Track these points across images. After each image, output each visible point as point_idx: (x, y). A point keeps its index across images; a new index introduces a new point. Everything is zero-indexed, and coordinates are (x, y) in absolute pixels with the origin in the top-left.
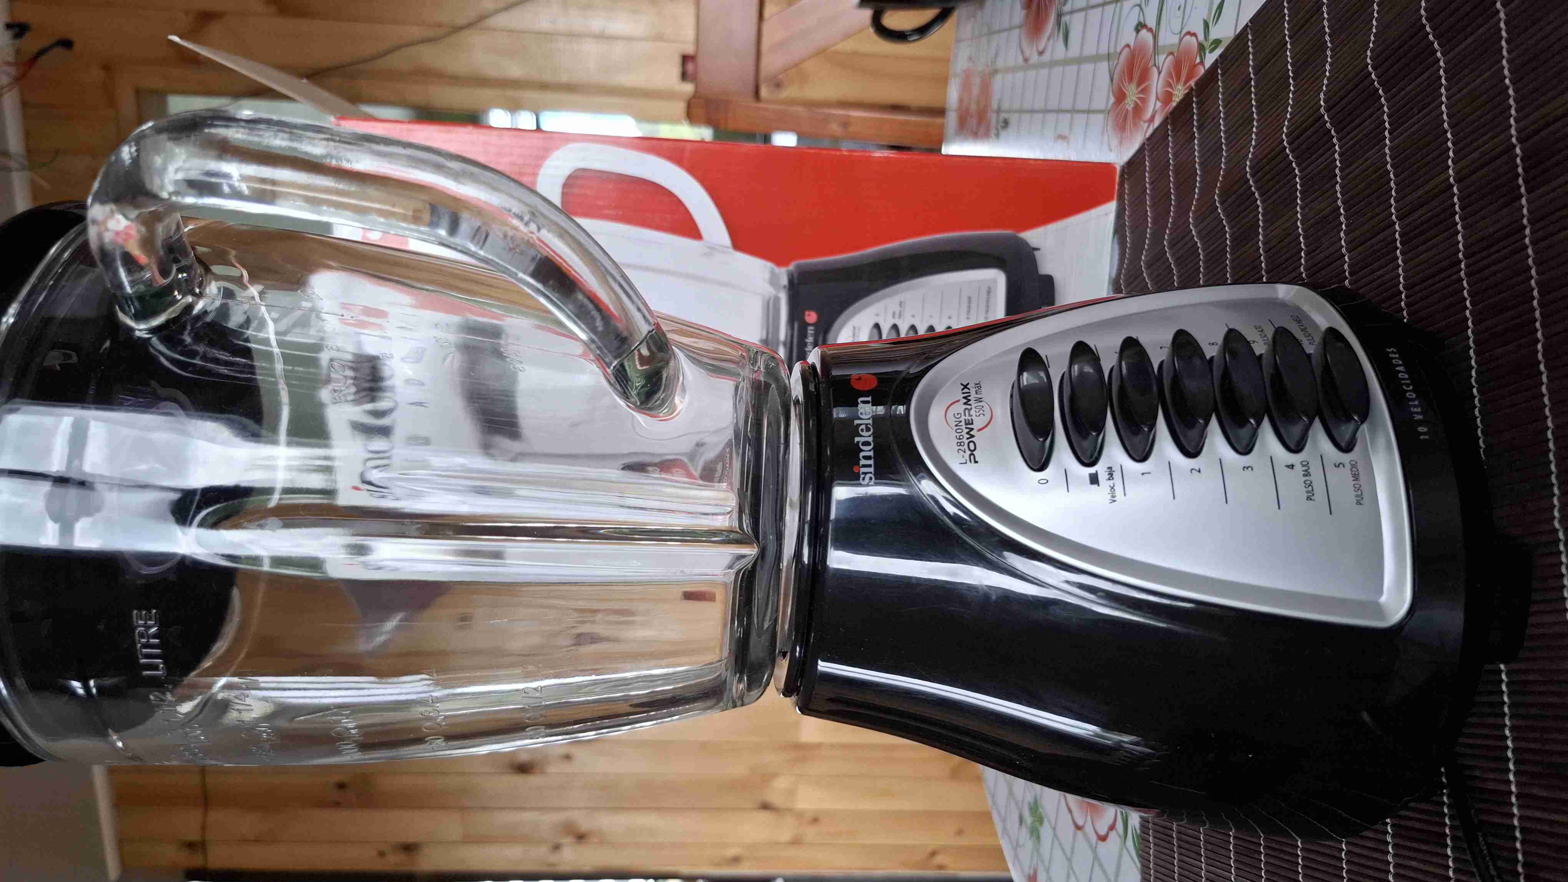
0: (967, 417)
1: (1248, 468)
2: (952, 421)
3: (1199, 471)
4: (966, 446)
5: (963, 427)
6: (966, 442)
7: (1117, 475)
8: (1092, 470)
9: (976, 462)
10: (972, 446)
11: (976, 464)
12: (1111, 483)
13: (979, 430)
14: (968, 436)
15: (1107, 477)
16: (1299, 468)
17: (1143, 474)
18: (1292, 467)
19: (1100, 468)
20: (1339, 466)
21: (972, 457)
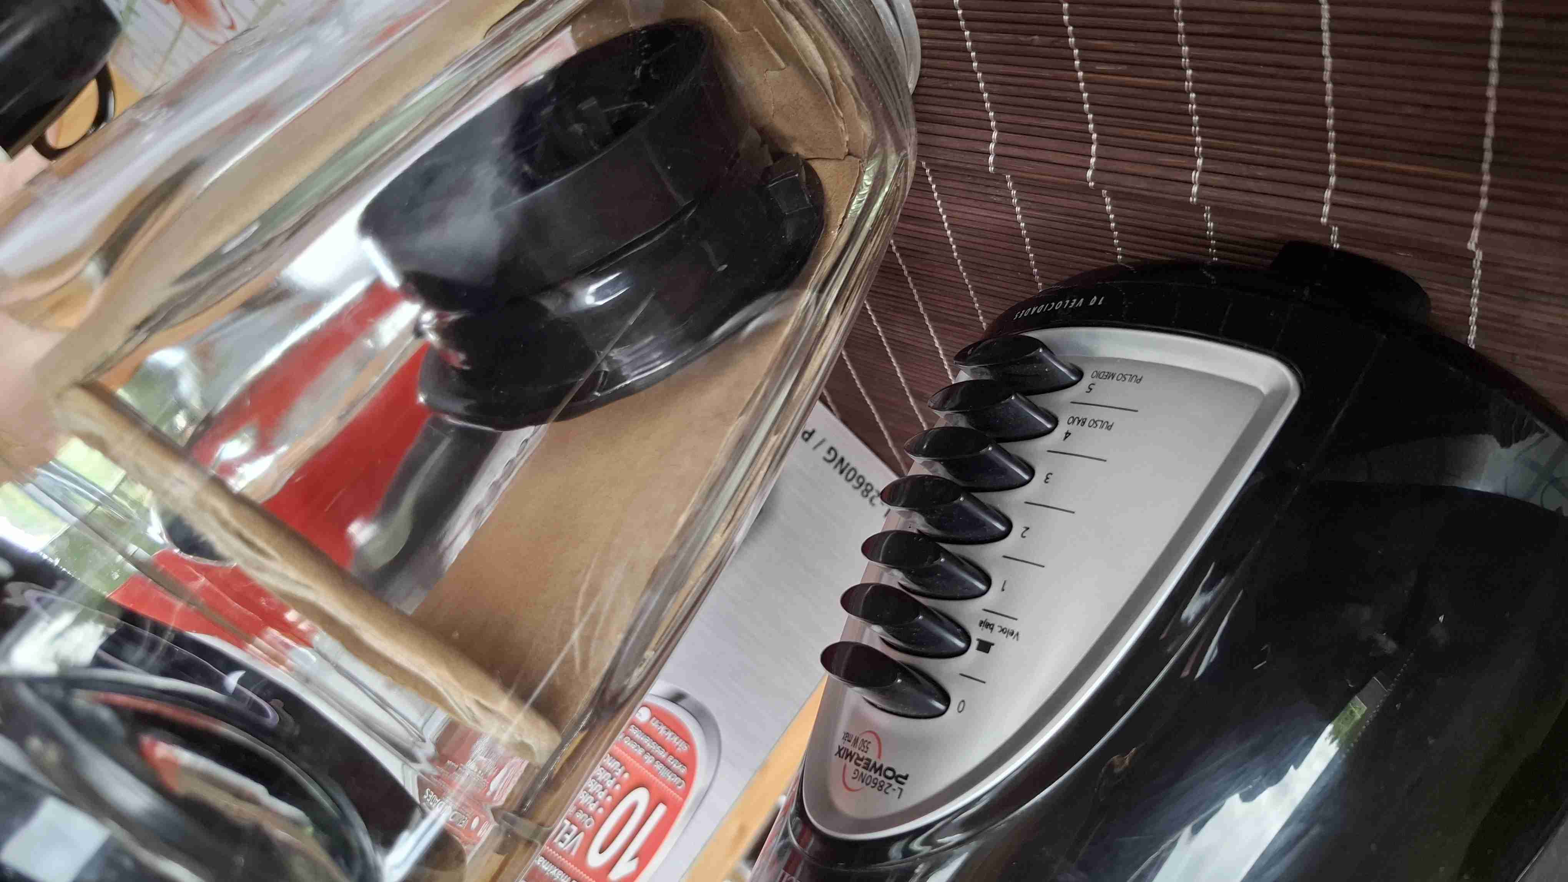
0: (862, 763)
1: (1047, 478)
2: (856, 784)
3: (1028, 529)
4: (887, 781)
5: (869, 773)
6: (882, 778)
7: (992, 619)
8: (974, 644)
9: (906, 778)
10: (890, 773)
11: (909, 779)
12: (997, 629)
13: (879, 757)
14: (878, 773)
15: (988, 630)
16: (1074, 428)
17: (1003, 590)
18: (1068, 434)
19: (977, 634)
20: (1091, 389)
21: (900, 779)
